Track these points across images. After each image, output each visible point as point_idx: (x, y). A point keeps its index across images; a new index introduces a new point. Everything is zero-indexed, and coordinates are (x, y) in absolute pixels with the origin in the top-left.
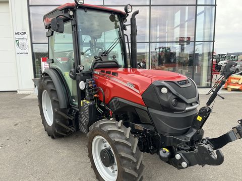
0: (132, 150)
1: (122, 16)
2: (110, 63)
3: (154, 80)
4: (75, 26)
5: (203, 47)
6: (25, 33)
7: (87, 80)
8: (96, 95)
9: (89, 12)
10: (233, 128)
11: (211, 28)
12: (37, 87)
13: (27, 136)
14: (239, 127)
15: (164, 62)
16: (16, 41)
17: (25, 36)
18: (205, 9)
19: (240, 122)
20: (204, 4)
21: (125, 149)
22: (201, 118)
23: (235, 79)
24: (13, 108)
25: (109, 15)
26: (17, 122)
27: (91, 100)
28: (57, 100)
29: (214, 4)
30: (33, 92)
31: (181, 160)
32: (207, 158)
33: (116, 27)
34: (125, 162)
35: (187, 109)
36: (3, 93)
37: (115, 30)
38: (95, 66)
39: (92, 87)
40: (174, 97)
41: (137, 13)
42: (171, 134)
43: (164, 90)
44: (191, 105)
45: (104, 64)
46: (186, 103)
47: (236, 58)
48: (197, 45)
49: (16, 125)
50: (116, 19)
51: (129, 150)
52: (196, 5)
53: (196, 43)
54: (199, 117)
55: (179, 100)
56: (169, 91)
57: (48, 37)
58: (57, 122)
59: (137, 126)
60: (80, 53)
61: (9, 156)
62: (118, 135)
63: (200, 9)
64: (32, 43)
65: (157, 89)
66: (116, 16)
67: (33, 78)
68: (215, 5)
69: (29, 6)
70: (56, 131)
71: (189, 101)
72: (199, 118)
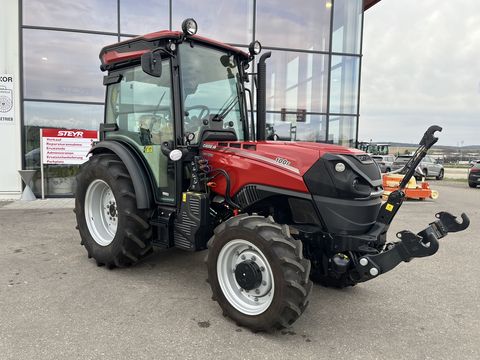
0: (298, 255)
1: (242, 59)
2: (225, 134)
3: (324, 152)
4: (176, 68)
5: (341, 124)
6: (10, 79)
7: (196, 157)
8: (210, 184)
10: (430, 224)
11: (353, 97)
12: (27, 188)
14: (438, 223)
17: (8, 85)
18: (343, 60)
20: (341, 52)
22: (392, 207)
23: (392, 179)
25: (220, 54)
27: (201, 191)
28: (131, 194)
29: (358, 53)
30: (18, 197)
31: (369, 266)
32: (415, 249)
33: (231, 76)
34: (289, 271)
35: (372, 194)
37: (228, 80)
38: (205, 137)
39: (206, 169)
40: (355, 176)
41: (267, 55)
42: (350, 232)
43: (340, 167)
44: (376, 189)
46: (371, 186)
47: (385, 150)
48: (332, 119)
49: (18, 251)
50: (231, 62)
51: (293, 255)
52: (330, 53)
53: (330, 117)
54: (388, 205)
55: (361, 180)
56: (348, 166)
57: (108, 85)
58: (129, 234)
60: (184, 114)
63: (336, 60)
64: (22, 100)
65: (330, 165)
66: (232, 58)
67: (20, 169)
68: (360, 56)
69: (21, 27)
70: (124, 252)
71: (374, 183)
72: (390, 207)
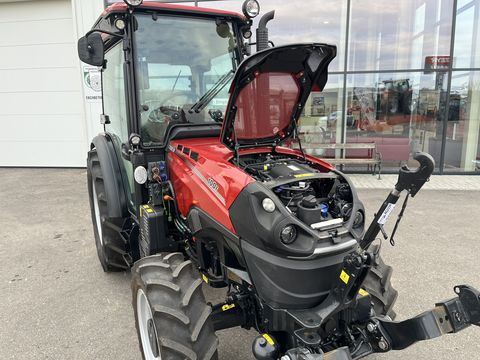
0: (191, 333)
1: (240, 25)
2: (208, 128)
4: (130, 50)
7: (150, 163)
8: (166, 197)
9: (162, 20)
10: (437, 305)
13: (66, 261)
14: (453, 304)
15: (393, 111)
16: (85, 74)
19: (458, 290)
21: (175, 328)
22: (348, 277)
24: (67, 201)
26: (60, 232)
27: (155, 207)
28: (104, 199)
35: (318, 251)
36: (63, 172)
38: (173, 135)
40: (288, 222)
41: (270, 16)
42: (282, 306)
43: (268, 204)
45: (192, 129)
48: (455, 77)
50: (230, 31)
51: (183, 333)
53: (453, 73)
54: (343, 273)
58: (106, 242)
59: (231, 272)
60: (141, 108)
61: (18, 302)
62: (166, 297)
66: (230, 25)
70: (107, 260)
72: (345, 277)
